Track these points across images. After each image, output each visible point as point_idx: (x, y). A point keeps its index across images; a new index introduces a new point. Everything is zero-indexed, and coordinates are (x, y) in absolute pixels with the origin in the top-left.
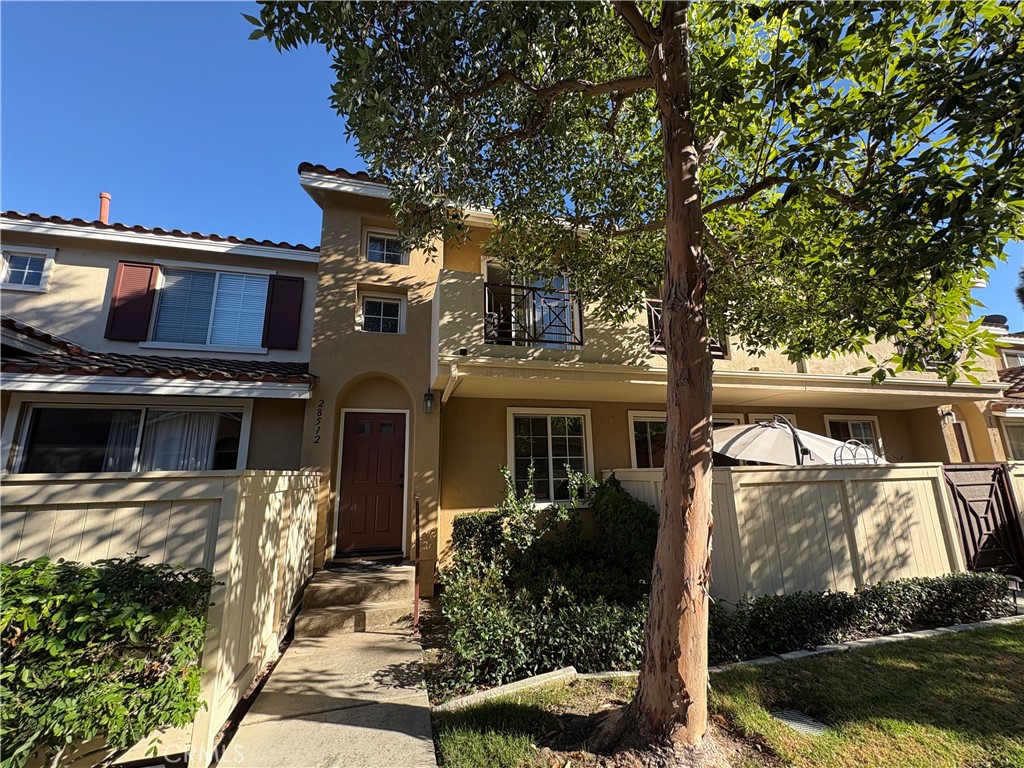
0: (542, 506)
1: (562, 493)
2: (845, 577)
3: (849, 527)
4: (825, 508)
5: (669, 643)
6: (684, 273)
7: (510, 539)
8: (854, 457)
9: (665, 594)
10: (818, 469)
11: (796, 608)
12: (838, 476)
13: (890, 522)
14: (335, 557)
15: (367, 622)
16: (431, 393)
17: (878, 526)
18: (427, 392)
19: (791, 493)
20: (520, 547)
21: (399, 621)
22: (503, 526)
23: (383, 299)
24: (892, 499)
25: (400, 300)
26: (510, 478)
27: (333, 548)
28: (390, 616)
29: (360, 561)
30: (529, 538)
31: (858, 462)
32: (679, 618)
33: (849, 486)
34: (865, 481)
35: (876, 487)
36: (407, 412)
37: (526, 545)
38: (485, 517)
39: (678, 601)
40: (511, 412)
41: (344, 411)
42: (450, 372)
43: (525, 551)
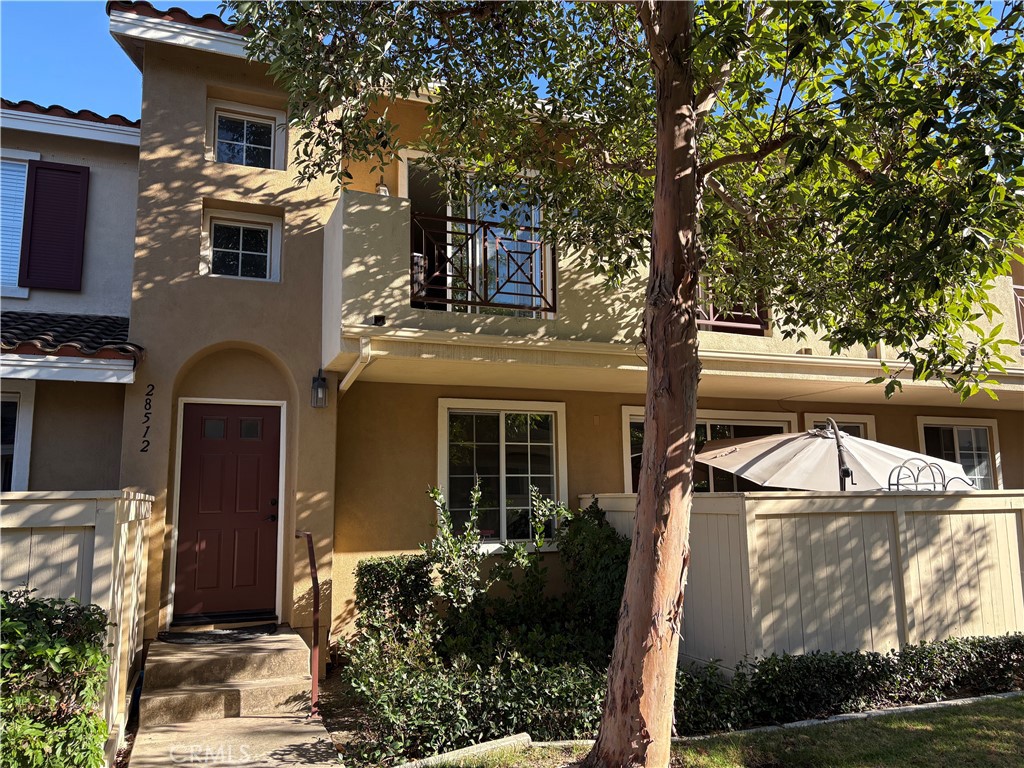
0: (489, 548)
1: (520, 528)
2: (886, 635)
3: (897, 573)
4: (866, 547)
5: (632, 683)
6: (670, 264)
7: (442, 594)
8: (916, 480)
9: (631, 631)
10: (863, 496)
11: (808, 668)
12: (889, 506)
13: (954, 567)
14: (172, 625)
15: (242, 703)
16: (324, 376)
17: (938, 570)
18: (316, 375)
19: (824, 527)
20: (456, 605)
21: (287, 702)
22: (432, 576)
23: (243, 221)
24: (960, 536)
25: (271, 225)
26: (443, 505)
27: (170, 609)
28: (274, 695)
29: (211, 628)
30: (470, 592)
31: (920, 488)
32: (644, 656)
33: (902, 519)
34: (925, 513)
35: (940, 521)
36: (283, 405)
37: (465, 601)
38: (405, 563)
39: (644, 638)
40: (445, 405)
41: (182, 401)
42: (359, 350)
43: (464, 609)
